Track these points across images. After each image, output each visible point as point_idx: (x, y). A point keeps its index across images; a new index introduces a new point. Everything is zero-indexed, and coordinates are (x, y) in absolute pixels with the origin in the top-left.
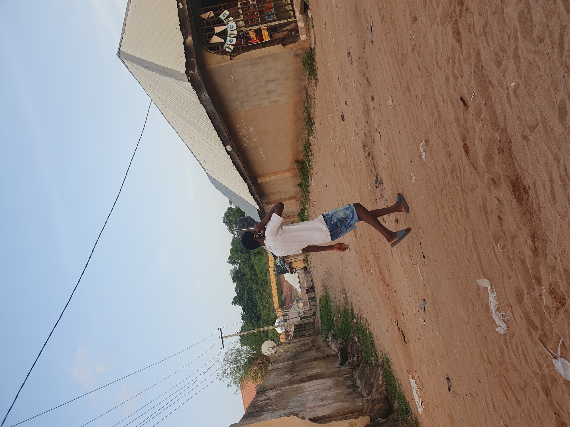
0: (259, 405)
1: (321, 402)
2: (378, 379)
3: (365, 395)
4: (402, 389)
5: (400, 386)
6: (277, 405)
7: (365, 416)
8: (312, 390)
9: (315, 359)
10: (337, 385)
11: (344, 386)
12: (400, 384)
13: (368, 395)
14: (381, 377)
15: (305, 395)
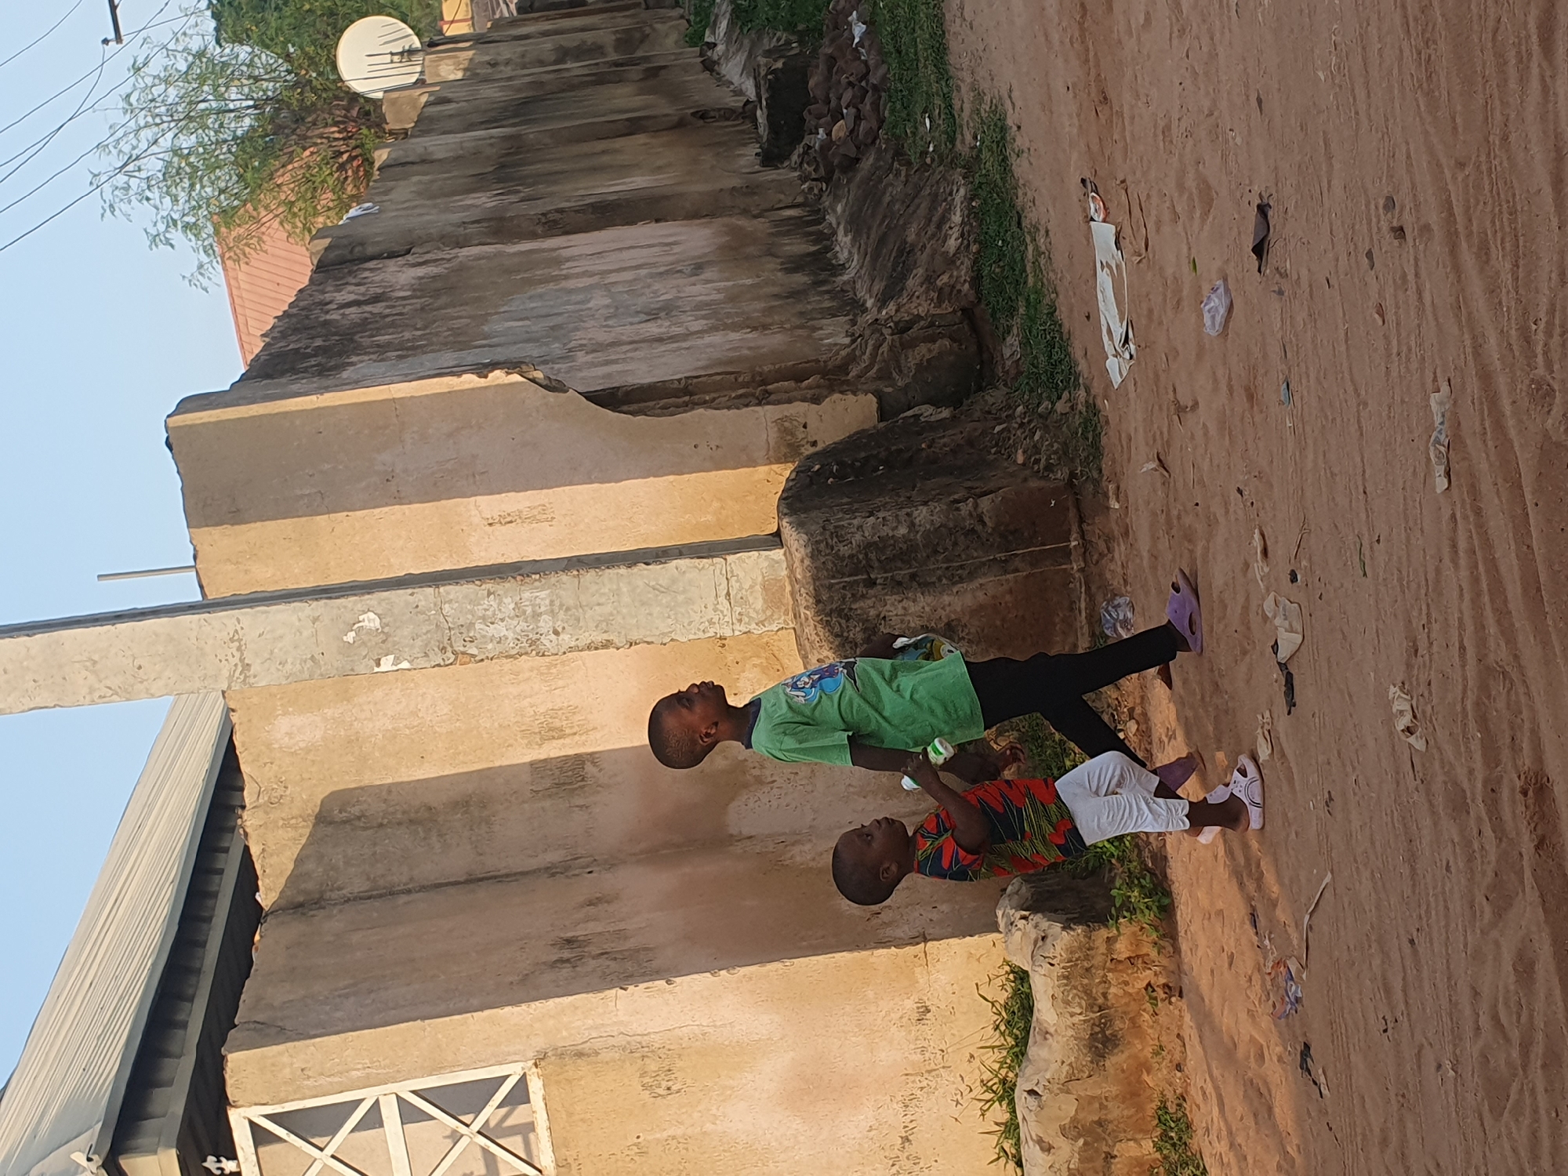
0: (326, 323)
1: (649, 324)
2: (939, 227)
3: (869, 304)
4: (1051, 274)
5: (1042, 261)
6: (425, 328)
7: (854, 393)
8: (605, 268)
9: (634, 126)
10: (734, 252)
11: (770, 258)
12: (1043, 248)
13: (882, 302)
14: (957, 218)
15: (570, 291)
